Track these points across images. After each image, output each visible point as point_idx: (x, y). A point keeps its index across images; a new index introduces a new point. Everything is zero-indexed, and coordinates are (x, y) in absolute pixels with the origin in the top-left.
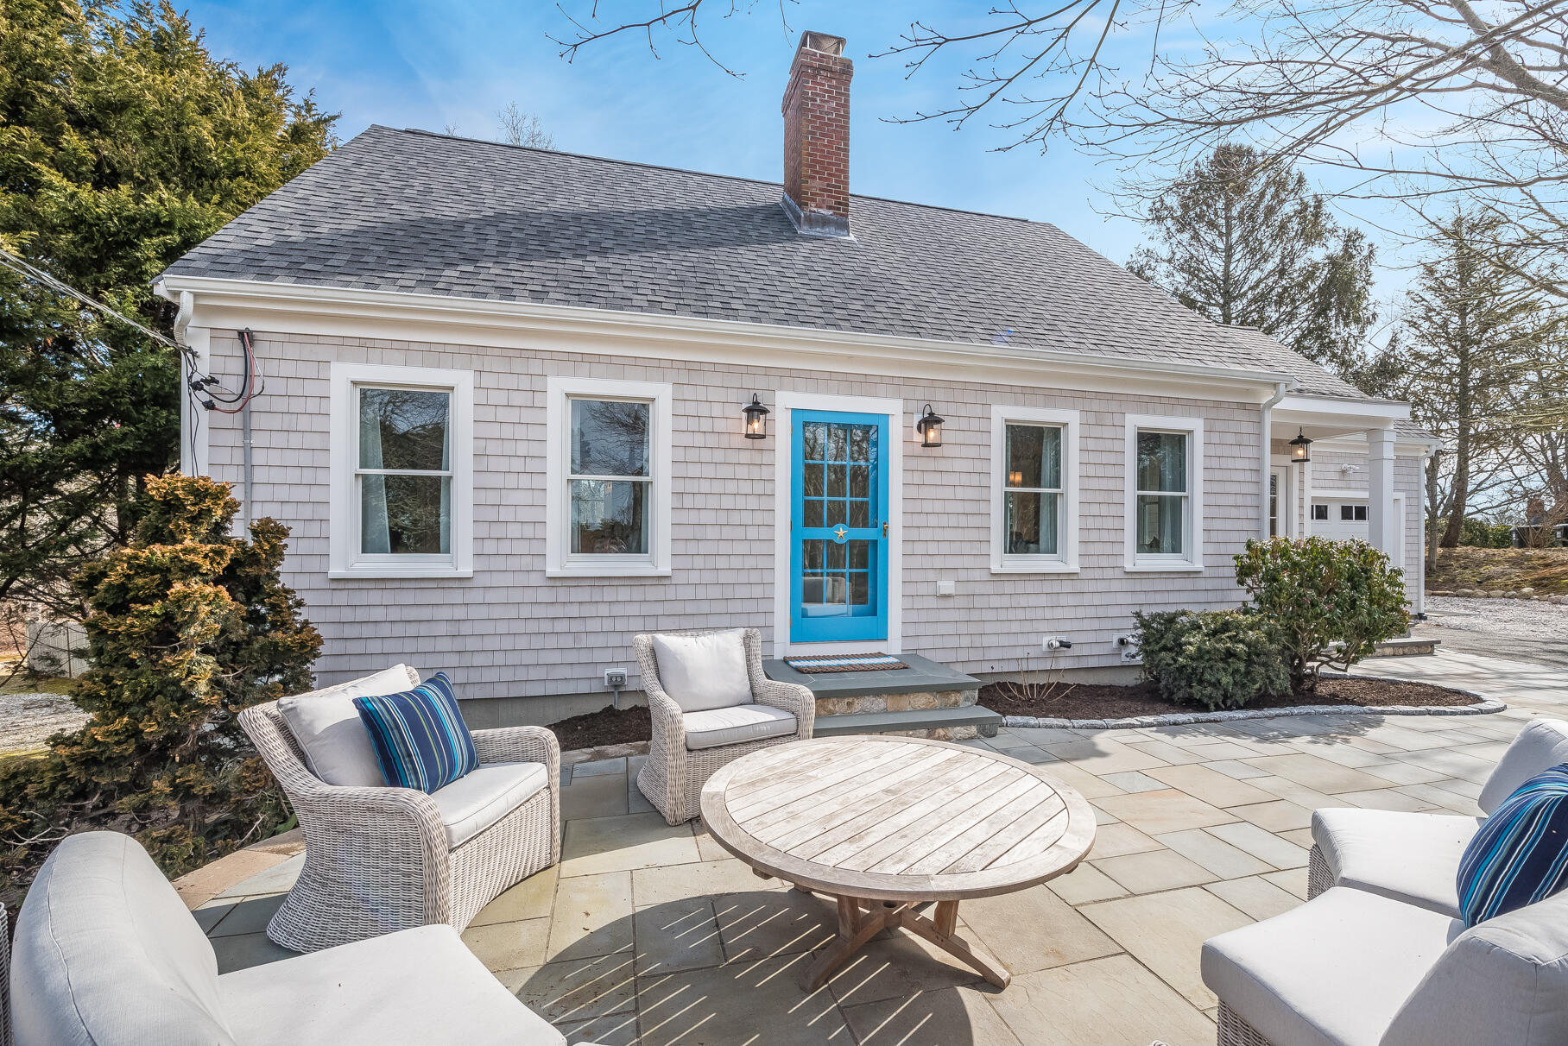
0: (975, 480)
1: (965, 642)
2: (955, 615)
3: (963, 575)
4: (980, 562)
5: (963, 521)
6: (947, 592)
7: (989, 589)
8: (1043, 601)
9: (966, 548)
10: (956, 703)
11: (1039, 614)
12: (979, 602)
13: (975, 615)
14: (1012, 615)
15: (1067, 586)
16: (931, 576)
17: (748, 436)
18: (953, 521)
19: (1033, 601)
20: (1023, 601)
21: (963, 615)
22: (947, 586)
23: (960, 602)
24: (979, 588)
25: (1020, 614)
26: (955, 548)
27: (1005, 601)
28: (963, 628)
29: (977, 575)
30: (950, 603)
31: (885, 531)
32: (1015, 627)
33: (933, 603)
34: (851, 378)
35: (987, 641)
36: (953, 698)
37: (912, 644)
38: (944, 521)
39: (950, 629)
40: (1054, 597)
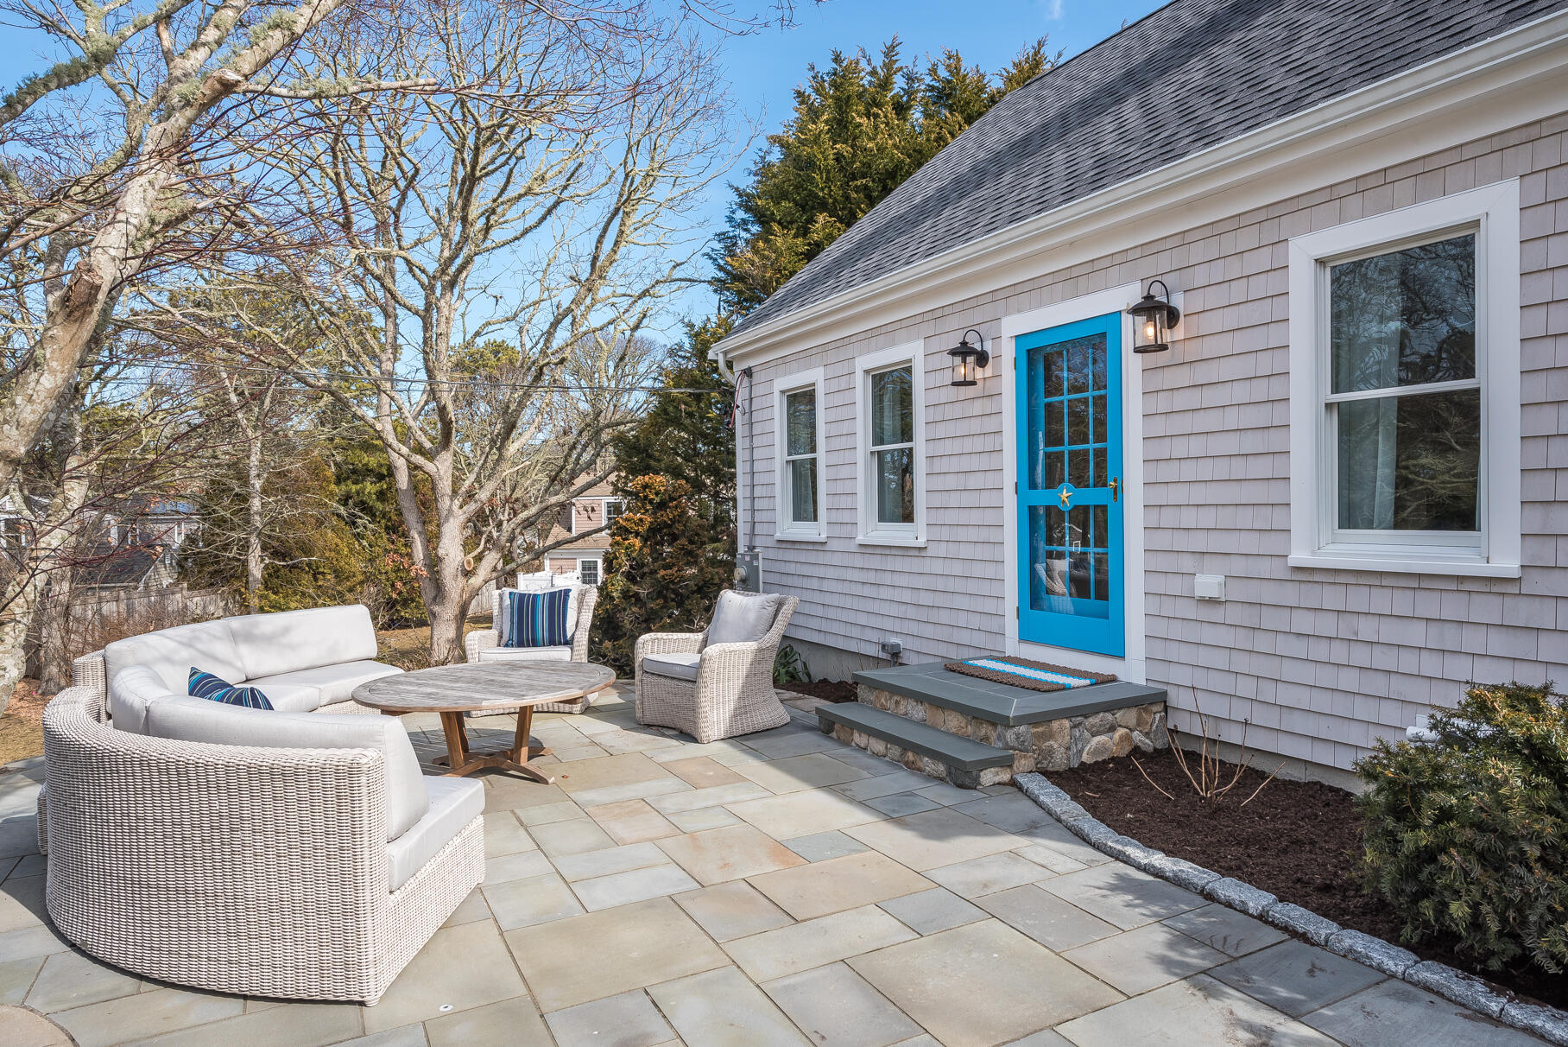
0: (1260, 391)
1: (1246, 688)
2: (1225, 637)
3: (1239, 567)
4: (1270, 544)
5: (1239, 469)
6: (1207, 594)
7: (1289, 595)
8: (1416, 634)
9: (1245, 518)
10: (986, 738)
11: (1408, 662)
12: (1270, 620)
13: (1263, 643)
14: (1339, 653)
15: (1485, 608)
16: (1187, 564)
17: (955, 384)
18: (1221, 469)
19: (1390, 632)
20: (1367, 629)
21: (1242, 640)
22: (1208, 583)
23: (1233, 614)
24: (1269, 594)
25: (1361, 656)
26: (1226, 518)
27: (1327, 625)
28: (1242, 663)
29: (1265, 568)
30: (1217, 614)
31: (1117, 492)
32: (1348, 680)
33: (1191, 611)
34: (1075, 272)
35: (1286, 696)
36: (985, 730)
37: (1162, 673)
38: (1206, 470)
39: (1219, 659)
40: (1450, 630)
